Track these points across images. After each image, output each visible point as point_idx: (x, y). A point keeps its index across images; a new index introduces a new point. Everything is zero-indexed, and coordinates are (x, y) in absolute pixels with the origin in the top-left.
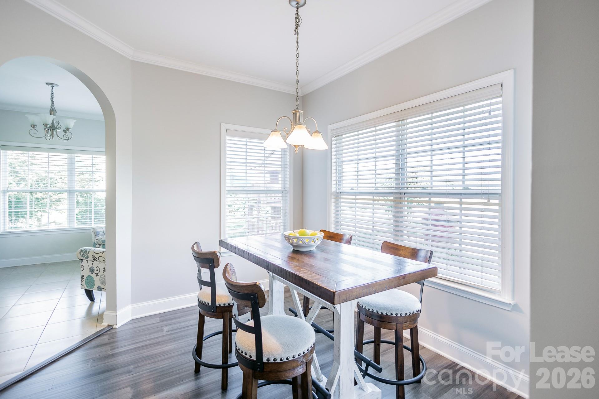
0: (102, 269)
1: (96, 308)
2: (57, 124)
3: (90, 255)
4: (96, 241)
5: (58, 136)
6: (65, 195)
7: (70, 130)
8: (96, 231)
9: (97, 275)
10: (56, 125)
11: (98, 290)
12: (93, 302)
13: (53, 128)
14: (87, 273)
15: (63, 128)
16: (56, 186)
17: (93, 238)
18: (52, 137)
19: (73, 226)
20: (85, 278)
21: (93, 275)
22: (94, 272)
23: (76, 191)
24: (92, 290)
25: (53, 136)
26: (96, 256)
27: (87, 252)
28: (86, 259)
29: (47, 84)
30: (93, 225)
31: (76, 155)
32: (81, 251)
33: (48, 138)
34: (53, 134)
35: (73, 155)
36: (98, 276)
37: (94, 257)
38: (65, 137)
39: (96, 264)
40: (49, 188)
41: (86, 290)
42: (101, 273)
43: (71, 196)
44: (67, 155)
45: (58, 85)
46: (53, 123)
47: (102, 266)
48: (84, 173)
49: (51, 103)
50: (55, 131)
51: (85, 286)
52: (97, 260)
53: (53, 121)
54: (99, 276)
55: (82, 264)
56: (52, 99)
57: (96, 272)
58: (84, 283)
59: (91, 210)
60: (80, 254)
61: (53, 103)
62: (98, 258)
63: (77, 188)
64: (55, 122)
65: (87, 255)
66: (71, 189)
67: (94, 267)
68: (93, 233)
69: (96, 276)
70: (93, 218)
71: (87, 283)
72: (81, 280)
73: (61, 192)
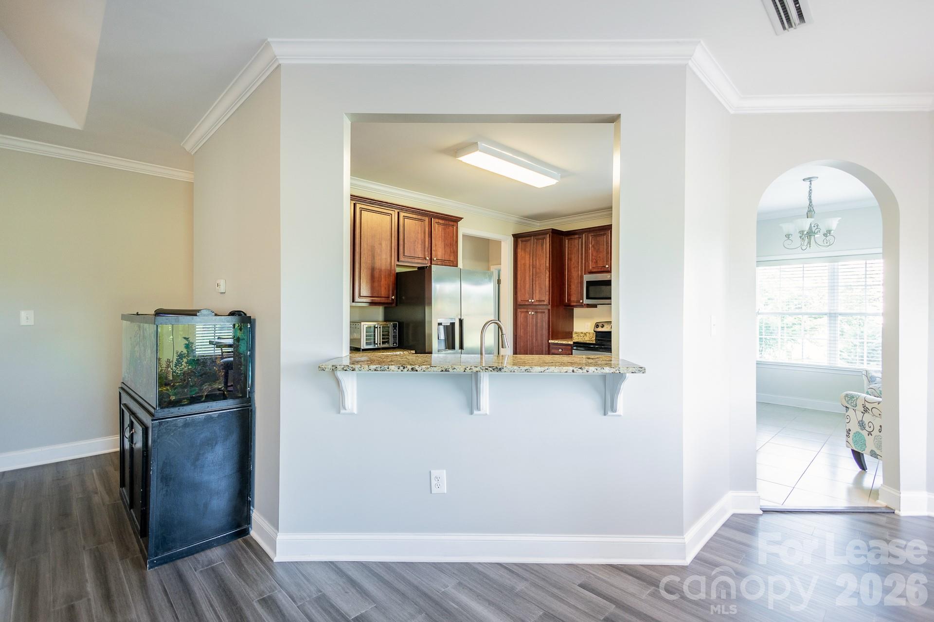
0: (877, 428)
1: (868, 481)
2: (816, 227)
3: (860, 403)
4: (869, 390)
5: (816, 242)
6: (825, 319)
7: (832, 232)
8: (870, 375)
9: (870, 433)
10: (814, 229)
11: (871, 456)
12: (863, 471)
13: (810, 234)
14: (855, 428)
15: (823, 231)
16: (811, 308)
17: (865, 385)
18: (809, 246)
19: (835, 364)
20: (852, 433)
21: (865, 433)
22: (865, 428)
23: (841, 314)
24: (862, 453)
25: (810, 244)
26: (869, 406)
27: (855, 398)
28: (853, 408)
29: (804, 180)
30: (865, 366)
31: (840, 263)
32: (847, 395)
33: (804, 248)
34: (810, 241)
35: (836, 264)
36: (871, 435)
37: (865, 406)
38: (825, 243)
39: (867, 418)
40: (803, 311)
41: (853, 451)
42: (876, 432)
43: (832, 322)
44: (827, 264)
45: (817, 178)
46: (810, 228)
47: (877, 422)
48: (853, 287)
49: (809, 202)
50: (813, 237)
51: (853, 445)
52: (870, 412)
53: (811, 224)
54: (873, 436)
55: (847, 414)
56: (810, 197)
57: (867, 428)
58: (850, 440)
59: (863, 343)
60: (845, 399)
61: (811, 202)
62: (870, 409)
63: (841, 309)
64: (813, 226)
65: (854, 402)
66: (832, 312)
67: (866, 422)
68: (865, 378)
69: (869, 435)
70: (864, 355)
71: (855, 442)
72: (847, 436)
73: (820, 315)
